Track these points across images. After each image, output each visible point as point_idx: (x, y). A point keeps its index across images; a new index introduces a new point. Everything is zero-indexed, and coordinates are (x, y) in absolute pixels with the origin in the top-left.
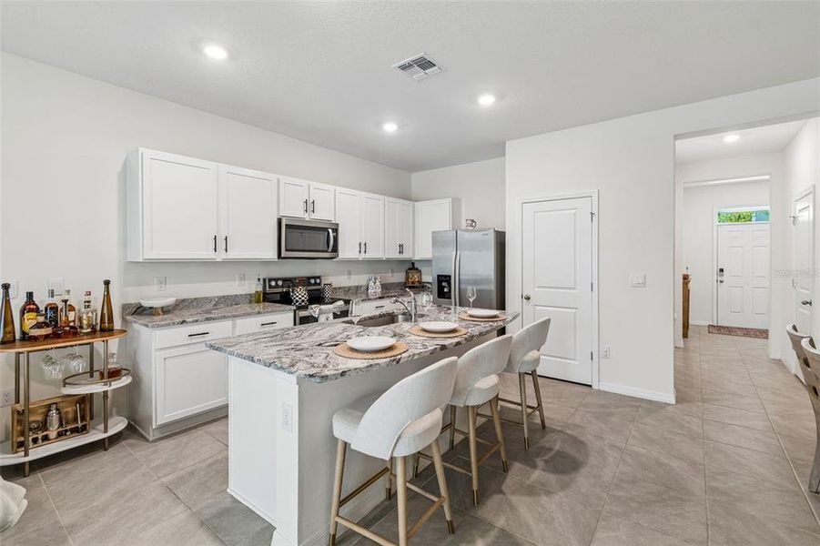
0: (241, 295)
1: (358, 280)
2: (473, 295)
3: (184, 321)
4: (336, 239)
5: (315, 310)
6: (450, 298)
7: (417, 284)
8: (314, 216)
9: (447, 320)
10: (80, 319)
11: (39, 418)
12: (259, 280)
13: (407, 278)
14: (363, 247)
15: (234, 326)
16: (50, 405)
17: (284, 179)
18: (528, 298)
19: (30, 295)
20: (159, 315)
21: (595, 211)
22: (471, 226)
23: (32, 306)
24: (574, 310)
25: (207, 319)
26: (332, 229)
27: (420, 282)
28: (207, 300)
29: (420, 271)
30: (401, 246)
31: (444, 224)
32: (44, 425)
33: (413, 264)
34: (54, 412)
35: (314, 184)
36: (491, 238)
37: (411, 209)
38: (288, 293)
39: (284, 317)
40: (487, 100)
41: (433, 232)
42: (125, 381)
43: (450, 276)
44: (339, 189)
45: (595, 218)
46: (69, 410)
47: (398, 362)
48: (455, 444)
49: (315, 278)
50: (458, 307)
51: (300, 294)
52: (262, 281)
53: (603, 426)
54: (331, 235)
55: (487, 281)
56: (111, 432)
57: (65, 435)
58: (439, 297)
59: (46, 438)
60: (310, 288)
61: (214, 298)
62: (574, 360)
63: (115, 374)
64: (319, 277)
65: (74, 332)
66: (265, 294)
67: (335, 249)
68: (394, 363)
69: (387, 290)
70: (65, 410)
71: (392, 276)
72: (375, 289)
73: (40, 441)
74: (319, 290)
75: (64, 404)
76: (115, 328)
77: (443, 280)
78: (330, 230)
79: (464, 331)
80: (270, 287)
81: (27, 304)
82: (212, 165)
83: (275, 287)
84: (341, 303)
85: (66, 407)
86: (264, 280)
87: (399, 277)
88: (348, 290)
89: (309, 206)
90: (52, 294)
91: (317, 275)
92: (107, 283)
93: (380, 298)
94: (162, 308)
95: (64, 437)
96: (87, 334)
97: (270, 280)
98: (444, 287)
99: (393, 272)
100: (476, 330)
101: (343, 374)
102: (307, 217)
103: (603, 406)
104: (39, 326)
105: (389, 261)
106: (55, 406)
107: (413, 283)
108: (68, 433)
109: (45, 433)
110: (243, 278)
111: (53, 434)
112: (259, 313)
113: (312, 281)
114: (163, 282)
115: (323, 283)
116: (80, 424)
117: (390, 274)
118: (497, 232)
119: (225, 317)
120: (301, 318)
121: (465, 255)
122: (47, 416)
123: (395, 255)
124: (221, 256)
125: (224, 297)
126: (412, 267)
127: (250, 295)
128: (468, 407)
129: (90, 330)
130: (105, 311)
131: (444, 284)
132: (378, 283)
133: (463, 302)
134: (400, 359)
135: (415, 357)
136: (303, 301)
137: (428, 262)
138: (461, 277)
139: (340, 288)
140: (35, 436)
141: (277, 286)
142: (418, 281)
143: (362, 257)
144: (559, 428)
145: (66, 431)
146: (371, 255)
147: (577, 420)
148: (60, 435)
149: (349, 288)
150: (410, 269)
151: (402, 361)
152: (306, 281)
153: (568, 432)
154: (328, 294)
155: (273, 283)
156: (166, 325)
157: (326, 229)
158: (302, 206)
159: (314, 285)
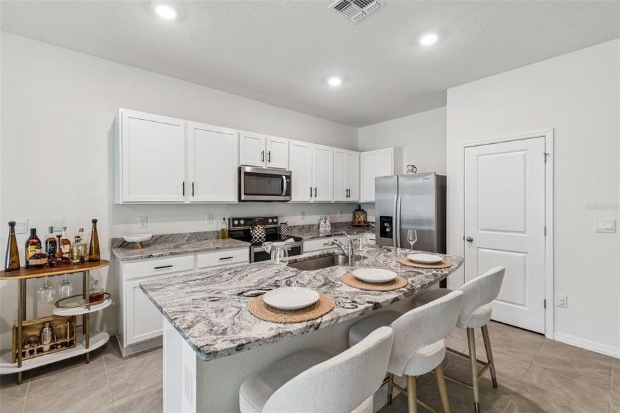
0: (210, 232)
1: (311, 219)
2: (414, 237)
3: (151, 255)
4: (289, 184)
5: (267, 247)
6: (392, 238)
7: (362, 224)
8: (270, 165)
9: (385, 266)
10: (71, 252)
11: (37, 333)
12: (224, 219)
13: (354, 218)
14: (313, 191)
15: (196, 261)
16: (44, 323)
17: (243, 133)
18: (471, 240)
19: (34, 231)
20: (138, 248)
21: (549, 151)
22: (413, 171)
23: (34, 241)
24: (524, 255)
25: (171, 254)
26: (286, 176)
27: (365, 222)
28: (182, 236)
29: (366, 213)
30: (348, 191)
31: (387, 170)
32: (39, 340)
33: (360, 206)
34: (47, 329)
35: (270, 138)
36: (432, 182)
37: (358, 158)
38: (249, 230)
39: (241, 253)
40: (429, 40)
41: (376, 178)
42: (106, 303)
43: (391, 218)
44: (292, 142)
45: (549, 159)
46: (61, 327)
47: (317, 328)
48: (393, 397)
49: (272, 218)
50: (398, 249)
51: (259, 232)
52: (227, 221)
53: (568, 391)
54: (285, 181)
55: (428, 222)
56: (92, 347)
57: (57, 348)
58: (381, 236)
59: (40, 351)
60: (267, 226)
61: (187, 234)
62: (523, 305)
63: (97, 298)
64: (276, 218)
65: (66, 262)
66: (229, 231)
67: (288, 193)
68: (312, 329)
69: (336, 228)
70: (58, 327)
71: (341, 217)
72: (325, 228)
73: (36, 352)
74: (276, 228)
75: (57, 322)
76: (101, 259)
77: (386, 221)
78: (284, 177)
79: (403, 282)
80: (234, 225)
81: (30, 238)
82: (181, 122)
83: (237, 226)
84: (292, 240)
85: (59, 324)
86: (229, 219)
87: (347, 217)
88: (301, 228)
89: (266, 156)
90: (52, 230)
91: (276, 215)
92: (95, 222)
93: (328, 236)
94: (141, 243)
95: (55, 350)
96: (77, 264)
97: (234, 220)
98: (386, 227)
99: (341, 213)
100: (417, 281)
101: (240, 348)
102: (264, 165)
103: (563, 363)
104: (36, 257)
105: (337, 204)
106: (48, 324)
107: (359, 222)
108: (59, 347)
109: (40, 346)
110: (211, 218)
111: (46, 348)
112: (218, 249)
113: (270, 221)
114: (145, 220)
115: (280, 221)
116: (68, 340)
117: (339, 215)
118: (437, 176)
119: (187, 252)
120: (255, 253)
121: (406, 199)
122: (41, 332)
123: (343, 199)
124: (189, 199)
125: (195, 233)
126: (359, 209)
127: (217, 232)
128: (407, 376)
129: (78, 261)
130: (93, 245)
131: (386, 224)
132: (328, 223)
133: (404, 244)
134: (319, 325)
135: (341, 321)
136: (260, 238)
137: (372, 204)
138: (403, 218)
139: (295, 226)
140: (31, 348)
141: (239, 225)
142: (364, 221)
143: (313, 200)
144: (514, 389)
145: (58, 345)
146: (320, 198)
147: (534, 380)
148: (52, 348)
149: (303, 227)
150: (357, 210)
151: (322, 327)
152: (264, 221)
153: (527, 396)
154: (284, 232)
155: (236, 222)
156: (135, 259)
157: (280, 176)
158: (260, 157)
159: (271, 224)
